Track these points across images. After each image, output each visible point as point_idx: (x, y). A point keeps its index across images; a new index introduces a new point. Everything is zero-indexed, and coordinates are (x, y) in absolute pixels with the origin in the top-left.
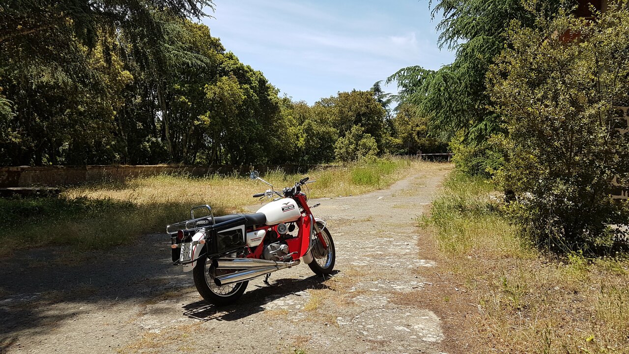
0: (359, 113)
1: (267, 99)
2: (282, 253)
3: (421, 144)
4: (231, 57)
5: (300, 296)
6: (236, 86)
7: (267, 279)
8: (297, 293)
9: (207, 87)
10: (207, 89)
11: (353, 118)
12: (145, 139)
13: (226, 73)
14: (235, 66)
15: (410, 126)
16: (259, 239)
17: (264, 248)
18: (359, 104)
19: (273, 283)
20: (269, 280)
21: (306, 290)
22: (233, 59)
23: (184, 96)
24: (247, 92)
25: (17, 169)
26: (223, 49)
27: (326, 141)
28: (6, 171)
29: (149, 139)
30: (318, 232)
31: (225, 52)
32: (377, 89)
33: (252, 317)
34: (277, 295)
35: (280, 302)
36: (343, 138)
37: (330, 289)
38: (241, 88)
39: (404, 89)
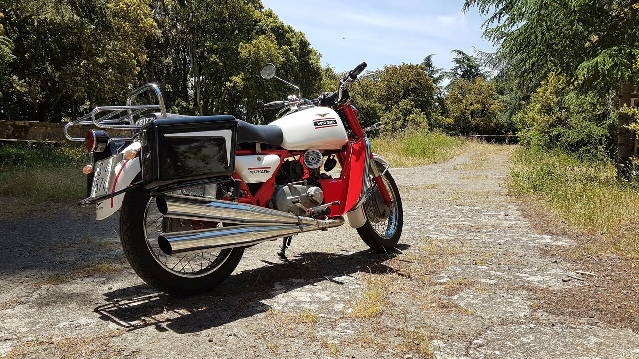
0: (408, 88)
1: (308, 64)
2: (311, 201)
3: (475, 125)
4: (270, 15)
5: (342, 283)
6: (273, 46)
7: (283, 250)
8: (337, 279)
9: (241, 46)
10: (242, 48)
11: (401, 94)
12: (174, 103)
13: (263, 32)
14: (274, 25)
15: (464, 104)
16: (265, 169)
17: (276, 190)
18: (408, 78)
19: (294, 258)
20: (287, 253)
21: (354, 275)
22: (272, 18)
23: (216, 55)
24: (285, 54)
25: (25, 124)
26: (261, 7)
27: (370, 117)
28: (12, 125)
29: (179, 103)
30: (377, 175)
31: (263, 10)
32: (428, 63)
33: (237, 326)
34: (298, 280)
35: (301, 295)
36: (390, 112)
37: (400, 274)
38: (279, 49)
39: (458, 65)
